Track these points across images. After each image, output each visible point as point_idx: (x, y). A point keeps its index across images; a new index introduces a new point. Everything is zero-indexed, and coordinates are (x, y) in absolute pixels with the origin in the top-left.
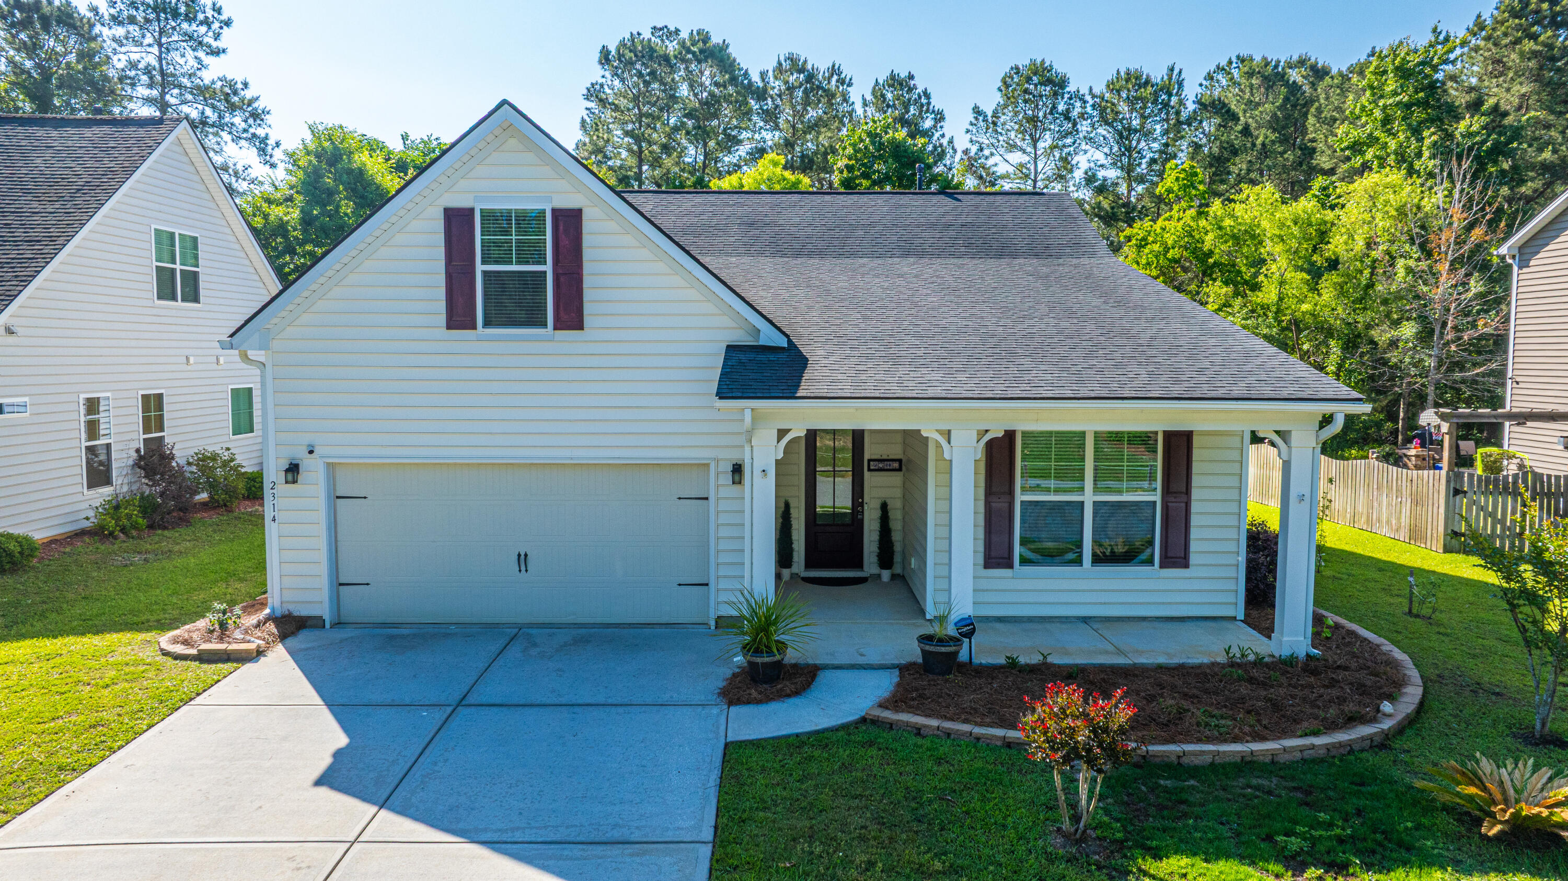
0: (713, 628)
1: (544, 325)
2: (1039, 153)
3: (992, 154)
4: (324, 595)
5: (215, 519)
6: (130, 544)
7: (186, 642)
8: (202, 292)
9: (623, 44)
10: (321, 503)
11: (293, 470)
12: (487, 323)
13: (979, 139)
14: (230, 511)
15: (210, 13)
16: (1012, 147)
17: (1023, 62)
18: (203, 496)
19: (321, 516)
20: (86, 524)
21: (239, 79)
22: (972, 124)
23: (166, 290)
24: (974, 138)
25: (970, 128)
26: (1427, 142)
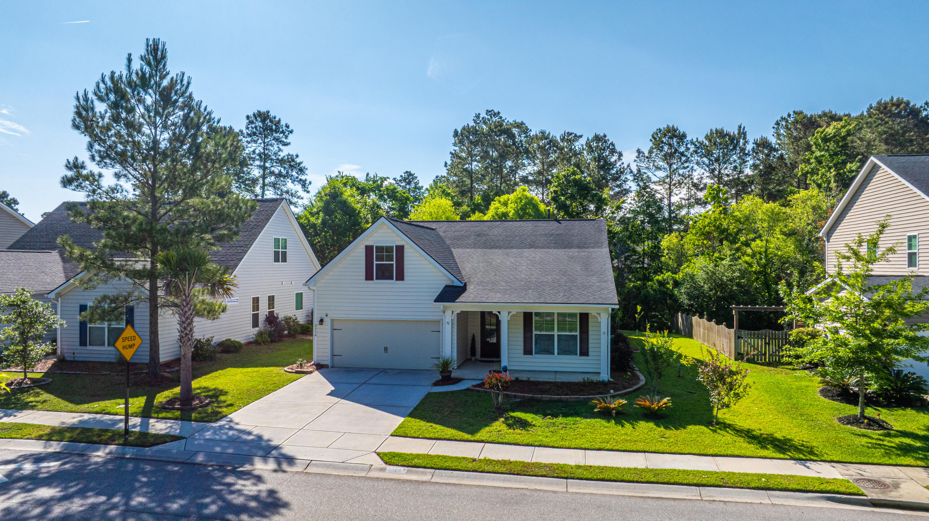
1: (393, 279)
4: (329, 358)
5: (291, 340)
6: (265, 347)
7: (292, 369)
8: (287, 258)
9: (464, 128)
10: (329, 330)
11: (321, 321)
12: (377, 279)
14: (295, 337)
15: (284, 128)
16: (658, 168)
17: (663, 126)
18: (286, 332)
19: (329, 335)
20: (252, 340)
21: (294, 154)
22: (637, 158)
23: (276, 260)
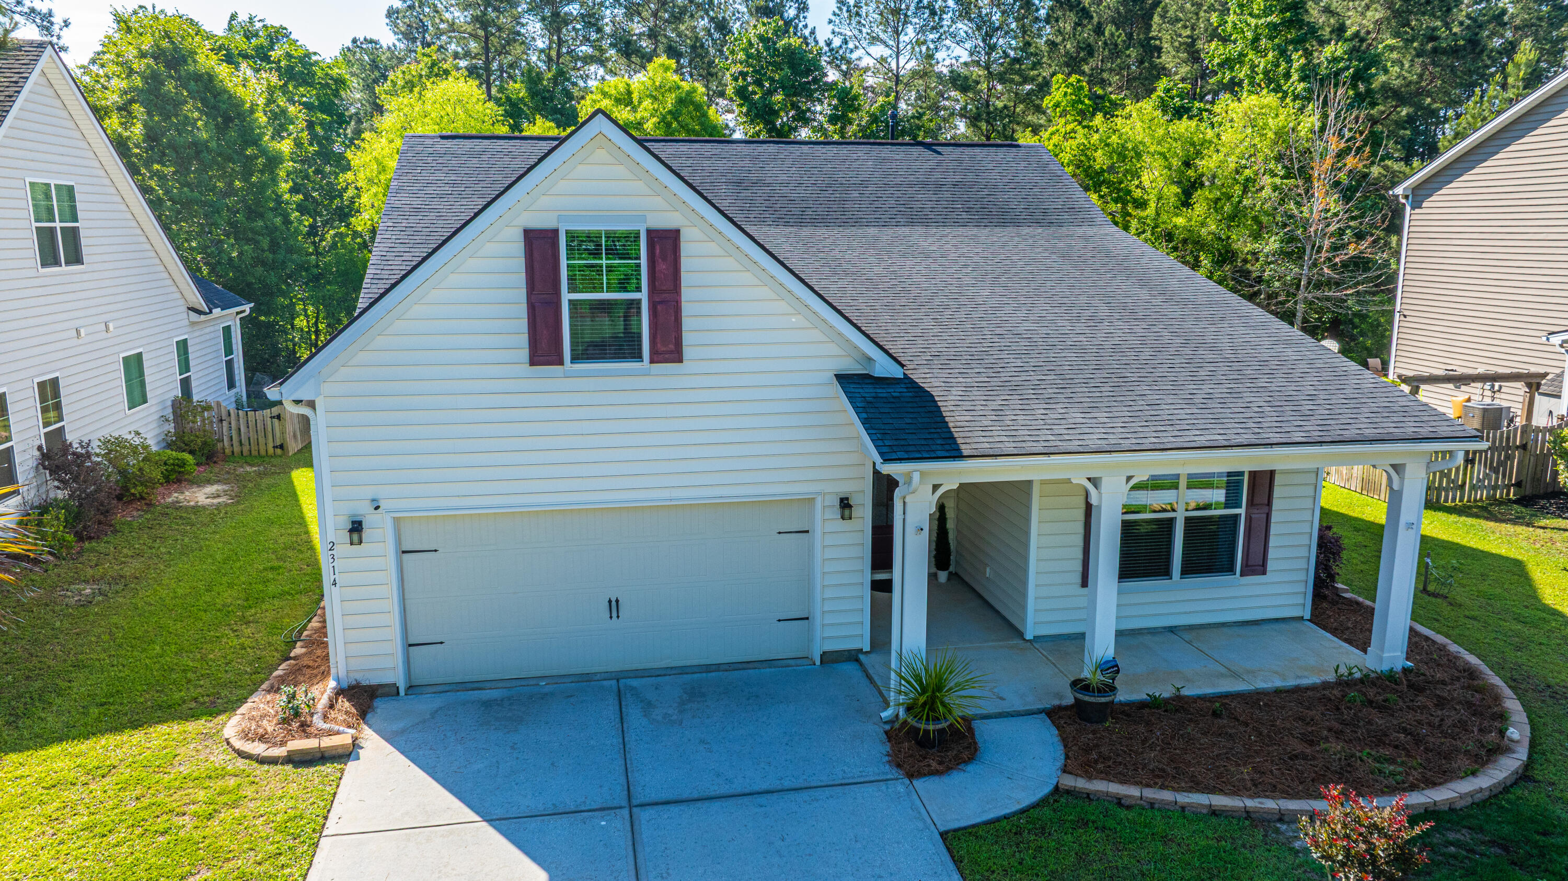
0: (818, 663)
1: (638, 356)
2: (901, 46)
3: (856, 47)
4: (396, 659)
5: (139, 517)
7: (261, 737)
8: (85, 251)
10: (390, 559)
11: (358, 529)
12: (575, 359)
13: (842, 31)
14: (150, 504)
16: (875, 40)
19: (390, 578)
22: (834, 14)
23: (49, 258)
24: (837, 30)
25: (833, 18)
26: (1296, 65)
